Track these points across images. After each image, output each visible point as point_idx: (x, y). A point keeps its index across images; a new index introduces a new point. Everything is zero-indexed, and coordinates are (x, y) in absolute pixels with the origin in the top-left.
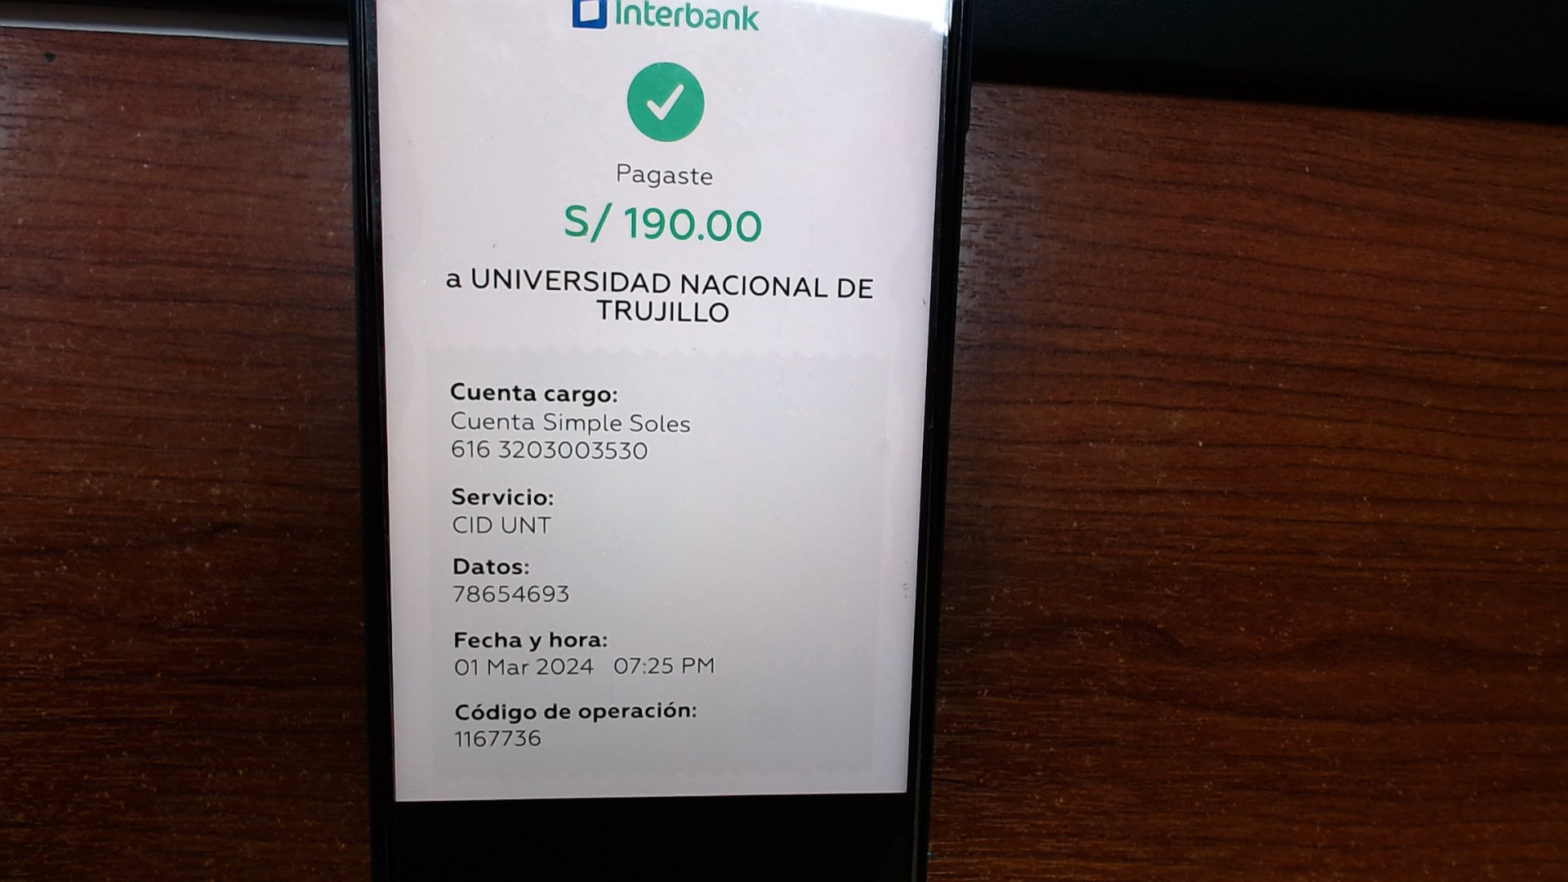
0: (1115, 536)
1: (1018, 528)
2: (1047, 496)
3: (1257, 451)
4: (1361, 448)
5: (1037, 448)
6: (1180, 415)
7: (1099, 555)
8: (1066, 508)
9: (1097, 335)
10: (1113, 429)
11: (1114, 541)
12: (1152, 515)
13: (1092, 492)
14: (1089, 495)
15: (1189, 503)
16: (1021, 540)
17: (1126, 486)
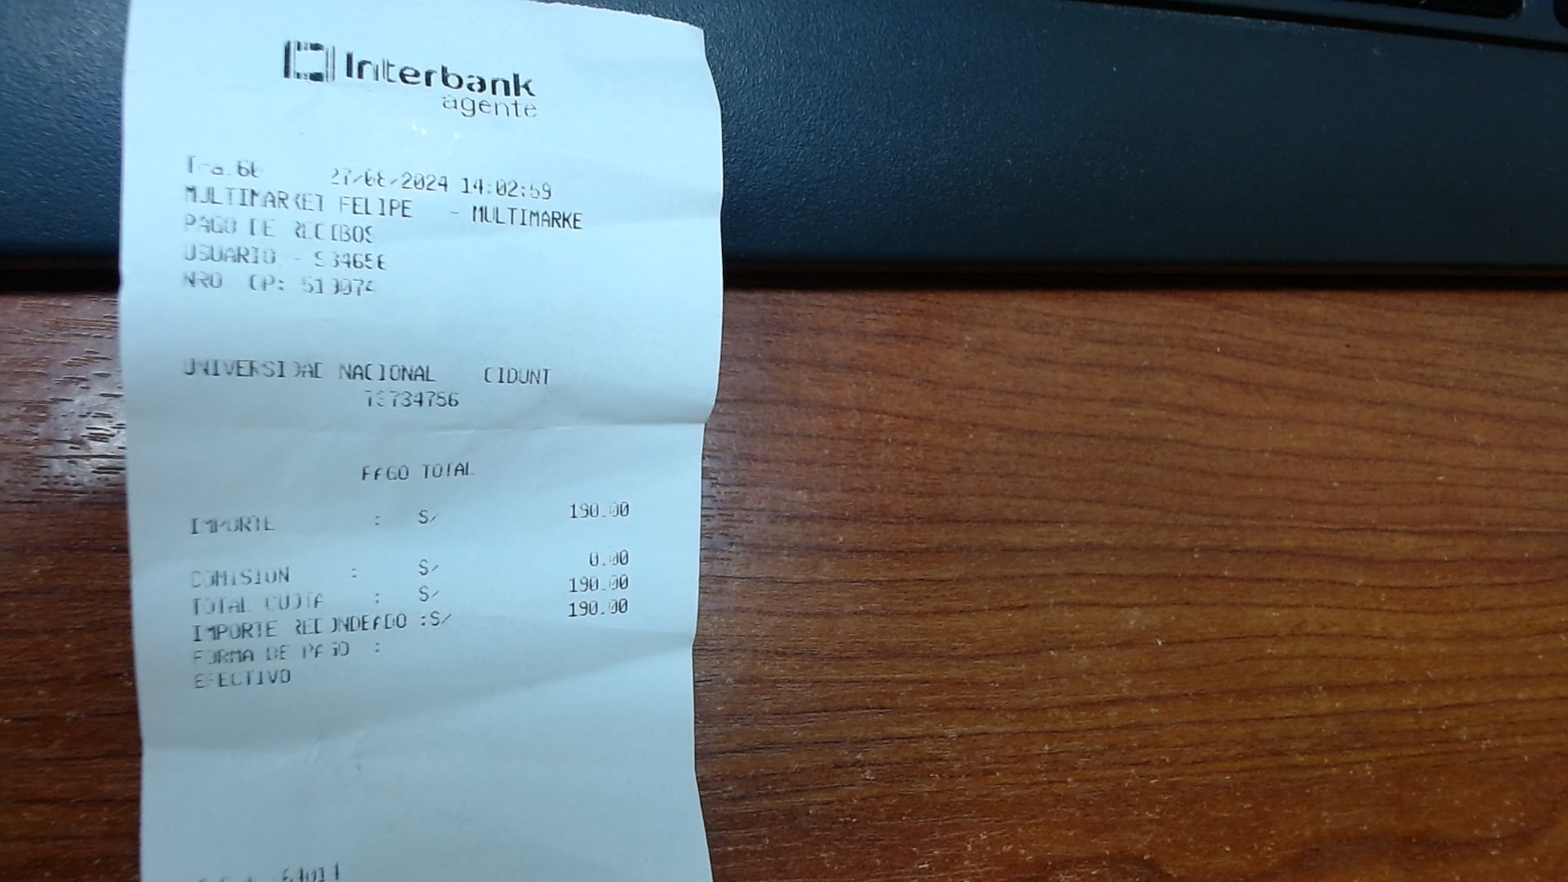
0: (1089, 757)
1: (988, 758)
2: (1014, 717)
3: (1215, 645)
4: (1309, 635)
5: (998, 662)
6: (1136, 612)
7: (1077, 781)
8: (1036, 730)
9: (1042, 530)
10: (1073, 633)
11: (1087, 762)
12: (1122, 728)
13: (1060, 707)
14: (1057, 712)
15: (1157, 710)
16: (991, 773)
17: (1092, 697)
